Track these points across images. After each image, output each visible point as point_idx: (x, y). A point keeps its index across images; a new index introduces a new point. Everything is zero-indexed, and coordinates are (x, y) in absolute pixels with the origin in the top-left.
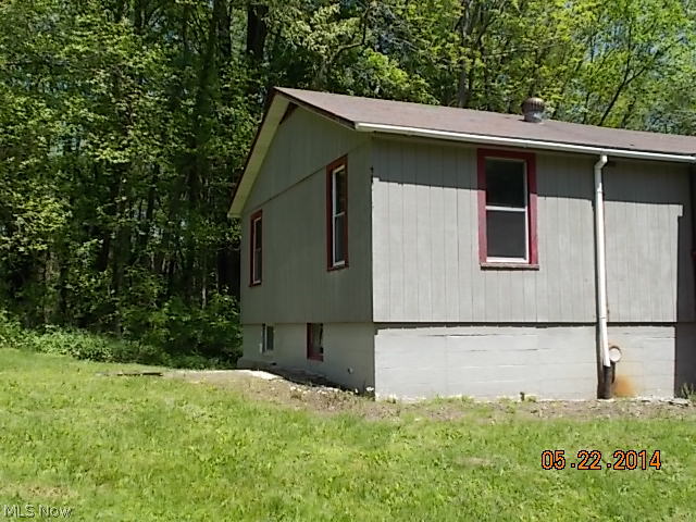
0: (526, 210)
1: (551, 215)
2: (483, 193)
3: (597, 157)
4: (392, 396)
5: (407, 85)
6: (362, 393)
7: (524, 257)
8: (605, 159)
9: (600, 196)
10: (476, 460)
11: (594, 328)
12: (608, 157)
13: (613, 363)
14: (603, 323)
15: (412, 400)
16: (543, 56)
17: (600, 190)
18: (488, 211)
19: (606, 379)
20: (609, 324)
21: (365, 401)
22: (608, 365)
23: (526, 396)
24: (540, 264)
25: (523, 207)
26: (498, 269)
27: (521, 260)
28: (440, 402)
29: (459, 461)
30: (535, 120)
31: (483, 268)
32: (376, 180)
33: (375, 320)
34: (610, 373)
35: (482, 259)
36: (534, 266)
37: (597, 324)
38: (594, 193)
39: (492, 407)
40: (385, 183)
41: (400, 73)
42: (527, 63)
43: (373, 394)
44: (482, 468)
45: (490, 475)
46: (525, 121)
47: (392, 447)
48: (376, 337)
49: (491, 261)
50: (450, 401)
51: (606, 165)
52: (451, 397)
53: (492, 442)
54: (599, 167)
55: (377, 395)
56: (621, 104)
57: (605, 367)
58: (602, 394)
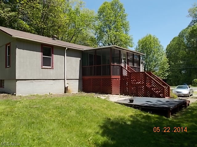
0: (51, 57)
1: (56, 59)
2: (42, 53)
3: (66, 48)
4: (20, 95)
5: (29, 29)
6: (13, 94)
7: (50, 66)
8: (67, 48)
9: (66, 55)
10: (35, 106)
11: (64, 80)
12: (68, 48)
13: (67, 87)
14: (66, 79)
15: (25, 95)
16: (60, 27)
17: (66, 54)
18: (43, 57)
19: (66, 89)
20: (67, 79)
21: (13, 96)
22: (66, 87)
23: (50, 93)
24: (54, 68)
25: (51, 56)
26: (45, 68)
27: (50, 67)
28: (31, 95)
29: (32, 107)
30: (55, 40)
31: (42, 68)
32: (17, 49)
33: (16, 79)
34: (67, 88)
35: (42, 66)
36: (52, 68)
37: (65, 79)
38: (65, 55)
39: (42, 96)
40: (19, 49)
41: (27, 26)
42: (56, 28)
43: (16, 95)
44: (36, 108)
45: (38, 109)
46: (53, 39)
47: (17, 105)
48: (17, 82)
49: (44, 67)
50: (34, 95)
51: (67, 49)
52: (34, 94)
53: (40, 102)
54: (66, 50)
55: (17, 95)
56: (74, 38)
57: (66, 88)
58: (65, 92)
